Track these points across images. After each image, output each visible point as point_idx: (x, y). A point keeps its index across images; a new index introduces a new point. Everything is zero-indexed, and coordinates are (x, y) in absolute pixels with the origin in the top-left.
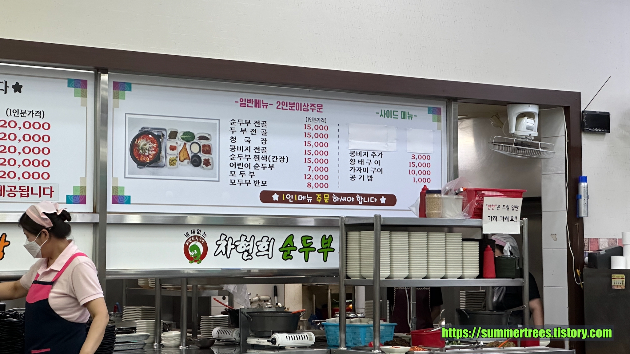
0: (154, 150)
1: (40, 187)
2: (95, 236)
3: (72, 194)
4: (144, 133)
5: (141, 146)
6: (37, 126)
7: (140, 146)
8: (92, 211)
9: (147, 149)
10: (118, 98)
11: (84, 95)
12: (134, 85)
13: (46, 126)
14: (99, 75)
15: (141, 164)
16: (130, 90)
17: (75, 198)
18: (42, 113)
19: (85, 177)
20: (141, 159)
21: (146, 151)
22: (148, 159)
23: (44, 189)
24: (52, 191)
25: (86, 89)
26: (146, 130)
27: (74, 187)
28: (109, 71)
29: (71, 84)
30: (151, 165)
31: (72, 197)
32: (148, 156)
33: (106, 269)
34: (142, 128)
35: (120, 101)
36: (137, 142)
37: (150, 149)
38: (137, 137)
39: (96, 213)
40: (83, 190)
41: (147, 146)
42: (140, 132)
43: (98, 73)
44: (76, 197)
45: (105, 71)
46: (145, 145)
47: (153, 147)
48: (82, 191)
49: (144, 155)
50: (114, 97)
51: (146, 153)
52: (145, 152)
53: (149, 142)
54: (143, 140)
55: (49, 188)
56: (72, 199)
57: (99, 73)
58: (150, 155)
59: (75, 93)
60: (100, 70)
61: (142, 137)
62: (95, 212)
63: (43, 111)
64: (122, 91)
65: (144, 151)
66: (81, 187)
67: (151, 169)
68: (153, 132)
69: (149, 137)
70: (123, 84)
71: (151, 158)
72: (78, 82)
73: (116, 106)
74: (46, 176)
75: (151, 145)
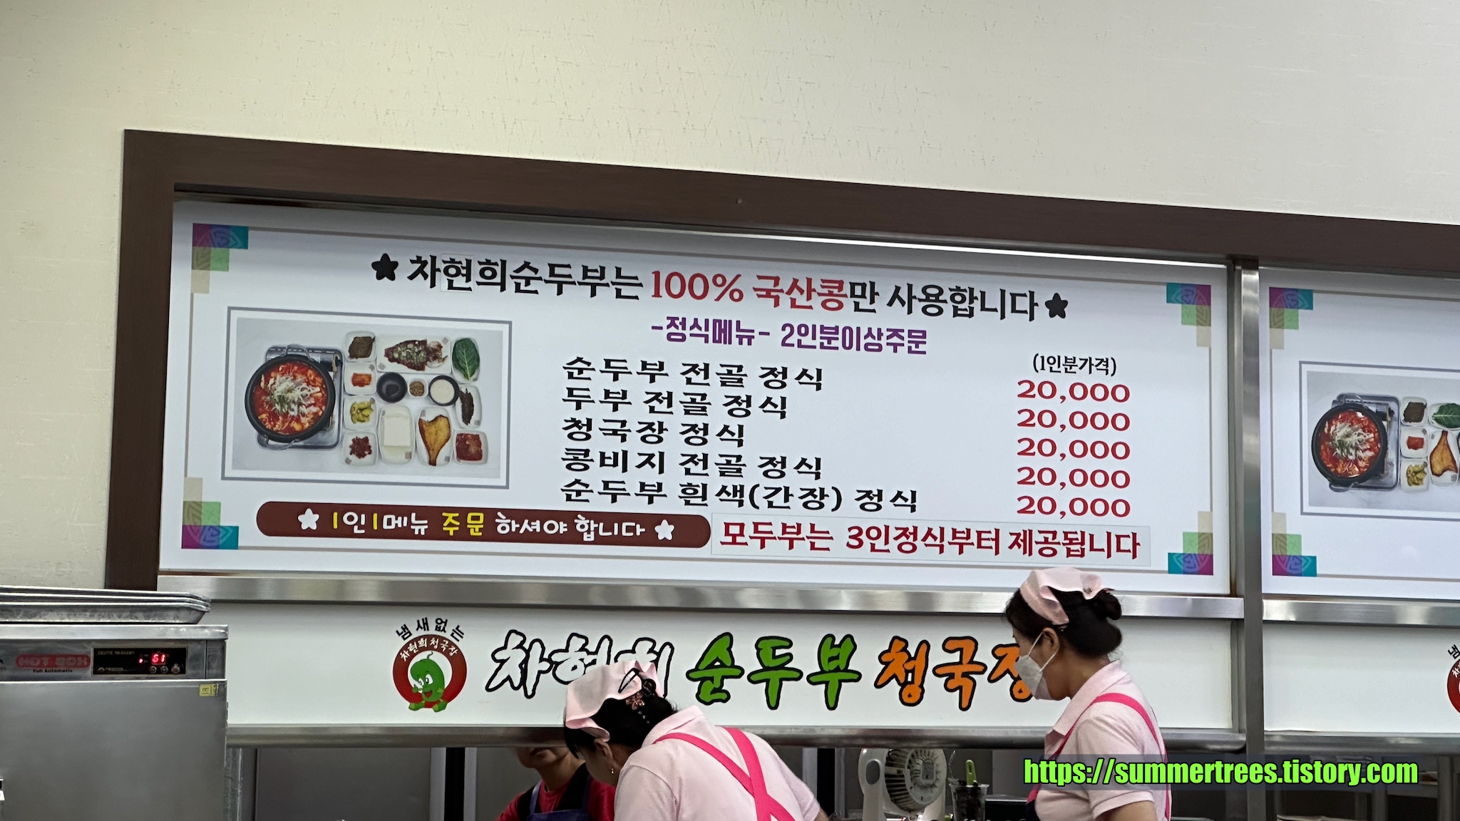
0: (1369, 447)
1: (1109, 534)
2: (1236, 651)
3: (1182, 552)
4: (1344, 408)
5: (1339, 439)
6: (1100, 393)
7: (1337, 439)
8: (1228, 592)
9: (1354, 444)
10: (1282, 327)
11: (1204, 320)
12: (1319, 295)
13: (1120, 394)
14: (1236, 272)
15: (1339, 482)
16: (1311, 307)
17: (1187, 560)
18: (1111, 363)
19: (1209, 510)
20: (1339, 470)
21: (1351, 451)
22: (1357, 469)
23: (1118, 537)
24: (1135, 544)
25: (1207, 307)
26: (1350, 400)
27: (1185, 534)
28: (1260, 262)
29: (1175, 295)
30: (1361, 484)
31: (1181, 559)
32: (1356, 462)
33: (1265, 729)
34: (1341, 397)
35: (1288, 333)
36: (1329, 430)
37: (1360, 447)
38: (1329, 418)
39: (1236, 596)
40: (1206, 541)
41: (1353, 439)
42: (1336, 405)
43: (1235, 269)
44: (1189, 558)
45: (1252, 265)
46: (1348, 436)
47: (1367, 441)
48: (1204, 545)
49: (1346, 460)
50: (1272, 324)
51: (1351, 454)
52: (1348, 452)
53: (1357, 430)
54: (1343, 424)
55: (1128, 536)
56: (1182, 561)
57: (1238, 268)
58: (1361, 459)
59: (1182, 316)
60: (1239, 262)
61: (1340, 417)
62: (1233, 593)
63: (1112, 358)
64: (1290, 310)
65: (1346, 451)
66: (1200, 535)
67: (1363, 494)
68: (1365, 405)
69: (1356, 416)
70: (1292, 292)
71: (1363, 466)
72: (1189, 290)
73: (1278, 344)
74: (1121, 508)
75: (1361, 437)
